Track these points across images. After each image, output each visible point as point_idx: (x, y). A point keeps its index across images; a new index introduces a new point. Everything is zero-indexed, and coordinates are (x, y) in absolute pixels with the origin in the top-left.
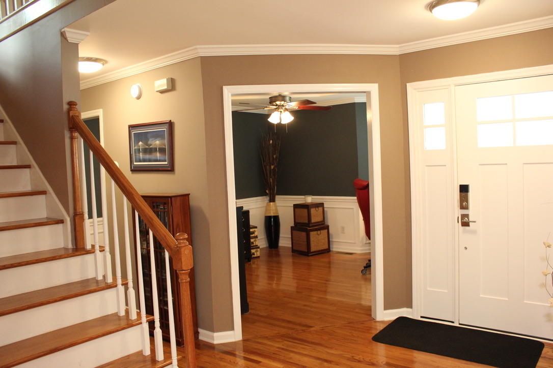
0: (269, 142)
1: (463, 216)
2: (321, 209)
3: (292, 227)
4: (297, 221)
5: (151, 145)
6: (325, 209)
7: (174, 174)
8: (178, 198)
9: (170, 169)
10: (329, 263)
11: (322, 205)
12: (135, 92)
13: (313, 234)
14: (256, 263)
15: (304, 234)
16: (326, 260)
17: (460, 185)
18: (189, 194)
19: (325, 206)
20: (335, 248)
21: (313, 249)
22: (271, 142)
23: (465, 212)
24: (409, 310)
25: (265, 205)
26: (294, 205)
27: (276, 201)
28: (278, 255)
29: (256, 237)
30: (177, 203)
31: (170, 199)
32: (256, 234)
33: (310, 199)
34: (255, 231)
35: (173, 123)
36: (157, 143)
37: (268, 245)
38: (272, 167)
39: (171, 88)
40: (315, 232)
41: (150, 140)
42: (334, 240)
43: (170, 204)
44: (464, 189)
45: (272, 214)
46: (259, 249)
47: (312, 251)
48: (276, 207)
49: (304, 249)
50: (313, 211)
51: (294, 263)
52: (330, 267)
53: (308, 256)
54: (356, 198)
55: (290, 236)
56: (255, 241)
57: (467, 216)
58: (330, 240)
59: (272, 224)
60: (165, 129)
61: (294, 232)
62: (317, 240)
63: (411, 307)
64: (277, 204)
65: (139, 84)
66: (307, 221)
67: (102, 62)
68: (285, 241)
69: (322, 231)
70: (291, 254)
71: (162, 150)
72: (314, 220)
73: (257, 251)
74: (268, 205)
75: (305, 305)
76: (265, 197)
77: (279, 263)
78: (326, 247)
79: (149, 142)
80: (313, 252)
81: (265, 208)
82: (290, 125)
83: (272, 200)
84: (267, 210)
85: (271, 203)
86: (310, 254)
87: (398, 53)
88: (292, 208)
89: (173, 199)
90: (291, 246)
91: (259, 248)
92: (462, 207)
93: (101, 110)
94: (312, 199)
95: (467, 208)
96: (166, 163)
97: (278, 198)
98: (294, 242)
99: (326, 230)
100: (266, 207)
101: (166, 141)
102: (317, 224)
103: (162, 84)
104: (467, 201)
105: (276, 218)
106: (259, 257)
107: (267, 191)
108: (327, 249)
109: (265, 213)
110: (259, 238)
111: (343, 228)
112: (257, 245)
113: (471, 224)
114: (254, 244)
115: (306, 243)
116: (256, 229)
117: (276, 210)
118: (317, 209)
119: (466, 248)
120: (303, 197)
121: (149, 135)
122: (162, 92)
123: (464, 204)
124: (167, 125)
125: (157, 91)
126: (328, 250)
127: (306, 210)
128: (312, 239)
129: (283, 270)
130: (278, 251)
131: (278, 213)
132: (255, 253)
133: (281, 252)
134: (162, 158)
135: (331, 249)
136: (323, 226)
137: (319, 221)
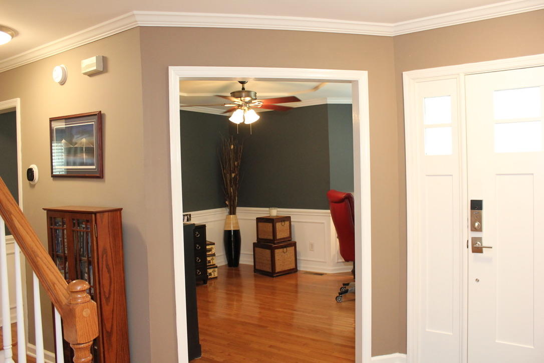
0: (230, 147)
1: (475, 240)
2: (287, 223)
3: (254, 244)
4: (260, 237)
5: (76, 144)
6: (292, 223)
7: (104, 181)
8: (106, 214)
9: (98, 175)
10: (296, 286)
11: (288, 219)
12: (57, 75)
13: (278, 252)
14: (213, 285)
15: (268, 252)
16: (293, 282)
17: (472, 201)
18: (121, 210)
19: (292, 220)
20: (302, 267)
21: (278, 269)
22: (232, 147)
23: (477, 235)
24: (403, 355)
25: (225, 218)
26: (257, 218)
27: (237, 214)
28: (238, 275)
29: (214, 255)
30: (104, 221)
31: (93, 216)
32: (213, 251)
33: (275, 212)
34: (212, 248)
35: (104, 114)
36: (83, 141)
37: (227, 263)
38: (233, 175)
39: (102, 70)
40: (281, 250)
41: (75, 137)
42: (302, 258)
43: (94, 223)
44: (476, 205)
45: (232, 229)
46: (216, 269)
47: (277, 271)
48: (237, 219)
49: (268, 269)
50: (278, 225)
51: (256, 286)
52: (296, 292)
53: (273, 277)
54: (329, 211)
55: (252, 253)
56: (212, 259)
57: (480, 239)
58: (298, 258)
59: (232, 240)
60: (93, 122)
61: (257, 249)
62: (282, 259)
63: (405, 352)
64: (238, 217)
65: (63, 66)
66: (271, 238)
67: (10, 33)
68: (246, 258)
69: (288, 249)
70: (253, 273)
71: (89, 151)
72: (280, 235)
73: (214, 271)
74: (227, 218)
75: (271, 346)
76: (224, 209)
77: (239, 285)
78: (292, 266)
79: (74, 140)
80: (278, 273)
81: (224, 221)
82: (255, 126)
83: (232, 212)
84: (226, 224)
85: (232, 216)
86: (275, 275)
87: (392, 35)
88: (255, 221)
89: (98, 215)
90: (253, 264)
91: (216, 267)
92: (474, 229)
93: (18, 100)
94: (278, 211)
95: (480, 229)
96: (94, 167)
97: (239, 210)
98: (256, 260)
99: (294, 247)
100: (226, 220)
101: (94, 139)
102: (284, 240)
103: (90, 63)
104: (480, 221)
105: (237, 233)
106: (216, 278)
107: (227, 202)
108: (293, 269)
109: (225, 227)
110: (216, 255)
111: (312, 245)
112: (214, 265)
113: (484, 249)
114: (212, 263)
115: (270, 262)
116: (213, 246)
117: (237, 223)
118: (283, 223)
119: (477, 280)
120: (267, 209)
121: (74, 131)
122: (91, 74)
123: (477, 224)
124: (96, 117)
125: (85, 74)
126: (295, 270)
127: (270, 225)
128: (277, 257)
129: (244, 295)
130: (239, 270)
131: (238, 227)
132: (213, 274)
133: (243, 272)
134: (89, 161)
135: (298, 269)
136: (289, 243)
137: (285, 237)
